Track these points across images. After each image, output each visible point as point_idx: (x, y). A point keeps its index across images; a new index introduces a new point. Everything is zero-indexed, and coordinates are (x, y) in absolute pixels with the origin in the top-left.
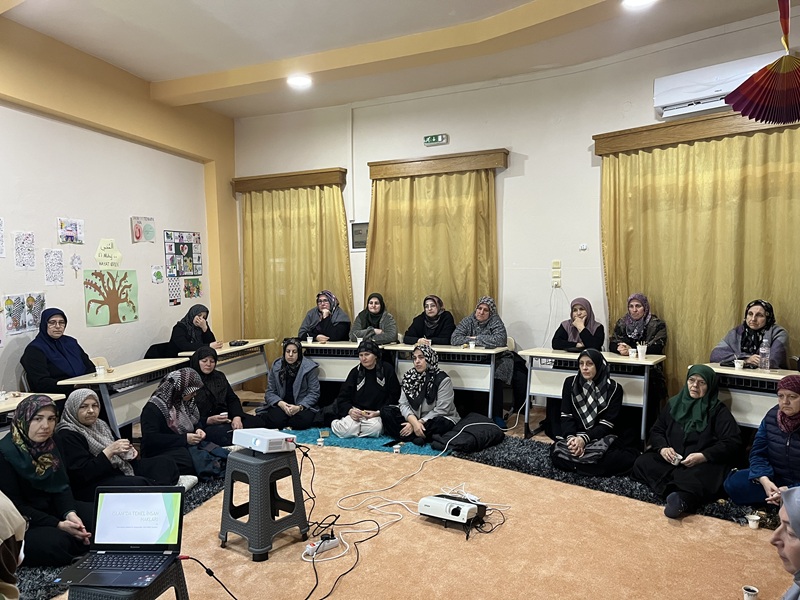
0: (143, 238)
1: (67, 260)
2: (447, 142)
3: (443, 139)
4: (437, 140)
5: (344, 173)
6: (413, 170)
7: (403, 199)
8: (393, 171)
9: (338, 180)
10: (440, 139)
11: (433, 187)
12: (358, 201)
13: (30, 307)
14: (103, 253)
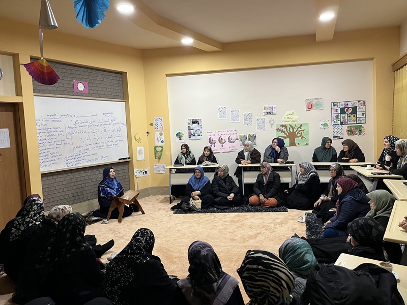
0: (314, 107)
1: (267, 121)
14: (287, 117)
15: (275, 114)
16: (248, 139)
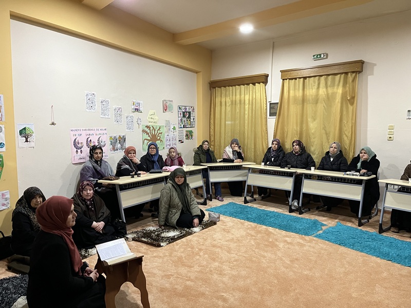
0: (168, 110)
1: (135, 120)
2: (327, 58)
3: (324, 56)
4: (320, 57)
5: (267, 76)
6: (305, 73)
7: (299, 90)
8: (294, 75)
9: (264, 80)
10: (322, 56)
11: (317, 83)
12: (273, 91)
13: (120, 141)
14: (150, 117)
15: (141, 112)
16: (118, 141)
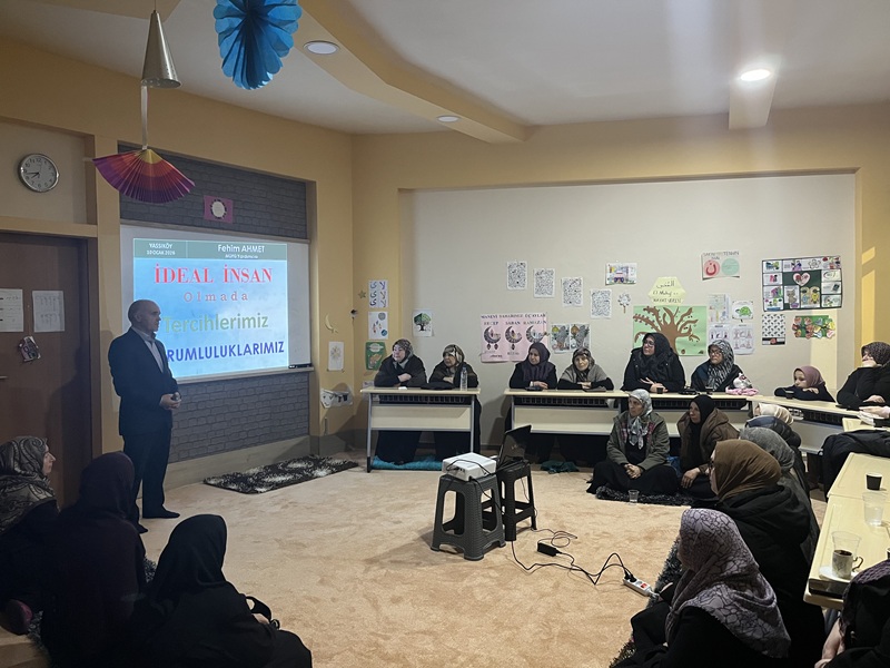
0: (721, 272)
1: (614, 298)
13: (574, 334)
14: (659, 291)
15: (633, 283)
16: (570, 334)
